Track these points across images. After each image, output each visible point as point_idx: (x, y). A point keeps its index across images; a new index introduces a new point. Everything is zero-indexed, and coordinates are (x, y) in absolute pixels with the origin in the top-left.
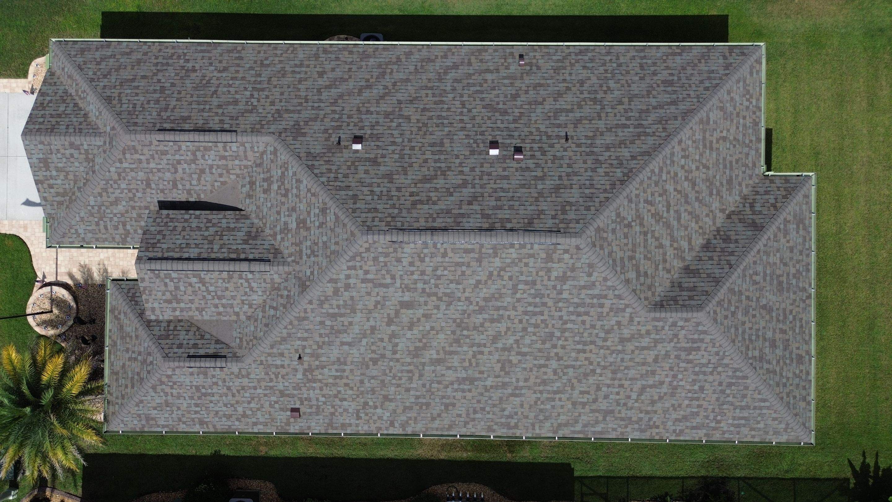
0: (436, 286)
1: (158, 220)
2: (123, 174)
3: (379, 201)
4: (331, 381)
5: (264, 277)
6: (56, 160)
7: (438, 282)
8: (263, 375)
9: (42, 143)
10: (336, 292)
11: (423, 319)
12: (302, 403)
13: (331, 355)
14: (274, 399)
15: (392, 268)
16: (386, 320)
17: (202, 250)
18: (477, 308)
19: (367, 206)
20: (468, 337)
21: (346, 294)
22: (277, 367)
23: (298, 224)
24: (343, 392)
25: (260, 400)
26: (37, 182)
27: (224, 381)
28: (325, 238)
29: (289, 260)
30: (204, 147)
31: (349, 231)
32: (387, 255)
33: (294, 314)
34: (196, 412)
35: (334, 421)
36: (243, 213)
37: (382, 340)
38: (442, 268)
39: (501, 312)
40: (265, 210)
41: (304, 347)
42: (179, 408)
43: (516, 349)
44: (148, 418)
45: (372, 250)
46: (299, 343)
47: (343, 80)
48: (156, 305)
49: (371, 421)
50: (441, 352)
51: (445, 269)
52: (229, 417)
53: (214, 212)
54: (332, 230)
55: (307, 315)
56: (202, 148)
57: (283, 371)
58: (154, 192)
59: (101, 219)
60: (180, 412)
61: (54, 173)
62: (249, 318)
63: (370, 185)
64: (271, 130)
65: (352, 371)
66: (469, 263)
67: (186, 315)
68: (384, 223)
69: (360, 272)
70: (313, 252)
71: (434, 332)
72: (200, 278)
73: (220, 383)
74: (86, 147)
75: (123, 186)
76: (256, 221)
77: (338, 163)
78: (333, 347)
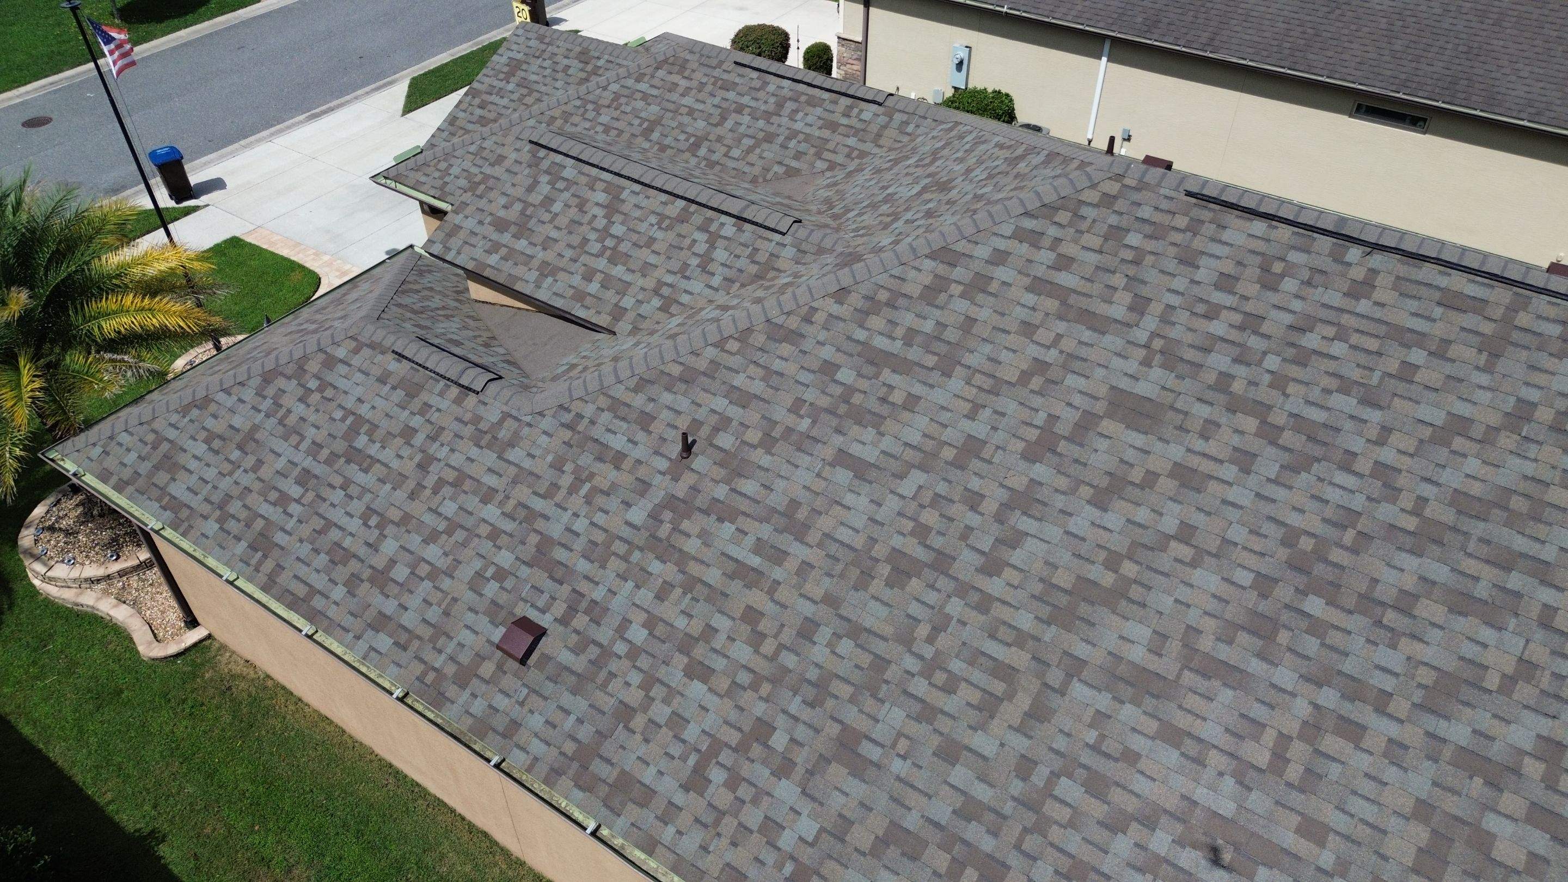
0: (1279, 382)
2: (623, 100)
4: (713, 576)
6: (534, 69)
7: (1294, 371)
8: (541, 463)
10: (937, 287)
11: (1167, 485)
12: (566, 618)
13: (780, 485)
14: (505, 559)
15: (1152, 276)
16: (1032, 434)
18: (1411, 523)
20: (1317, 627)
21: (962, 306)
22: (602, 453)
24: (719, 641)
25: (465, 544)
27: (434, 437)
32: (1157, 232)
33: (773, 311)
34: (281, 501)
35: (608, 748)
37: (974, 501)
38: (1330, 331)
39: (1515, 581)
41: (724, 423)
42: (257, 466)
43: (1539, 793)
45: (1120, 205)
46: (720, 403)
49: (728, 825)
50: (1174, 647)
51: (1341, 335)
55: (807, 329)
61: (511, 87)
66: (1447, 342)
69: (1045, 257)
71: (1185, 552)
73: (420, 437)
75: (604, 119)
78: (804, 460)
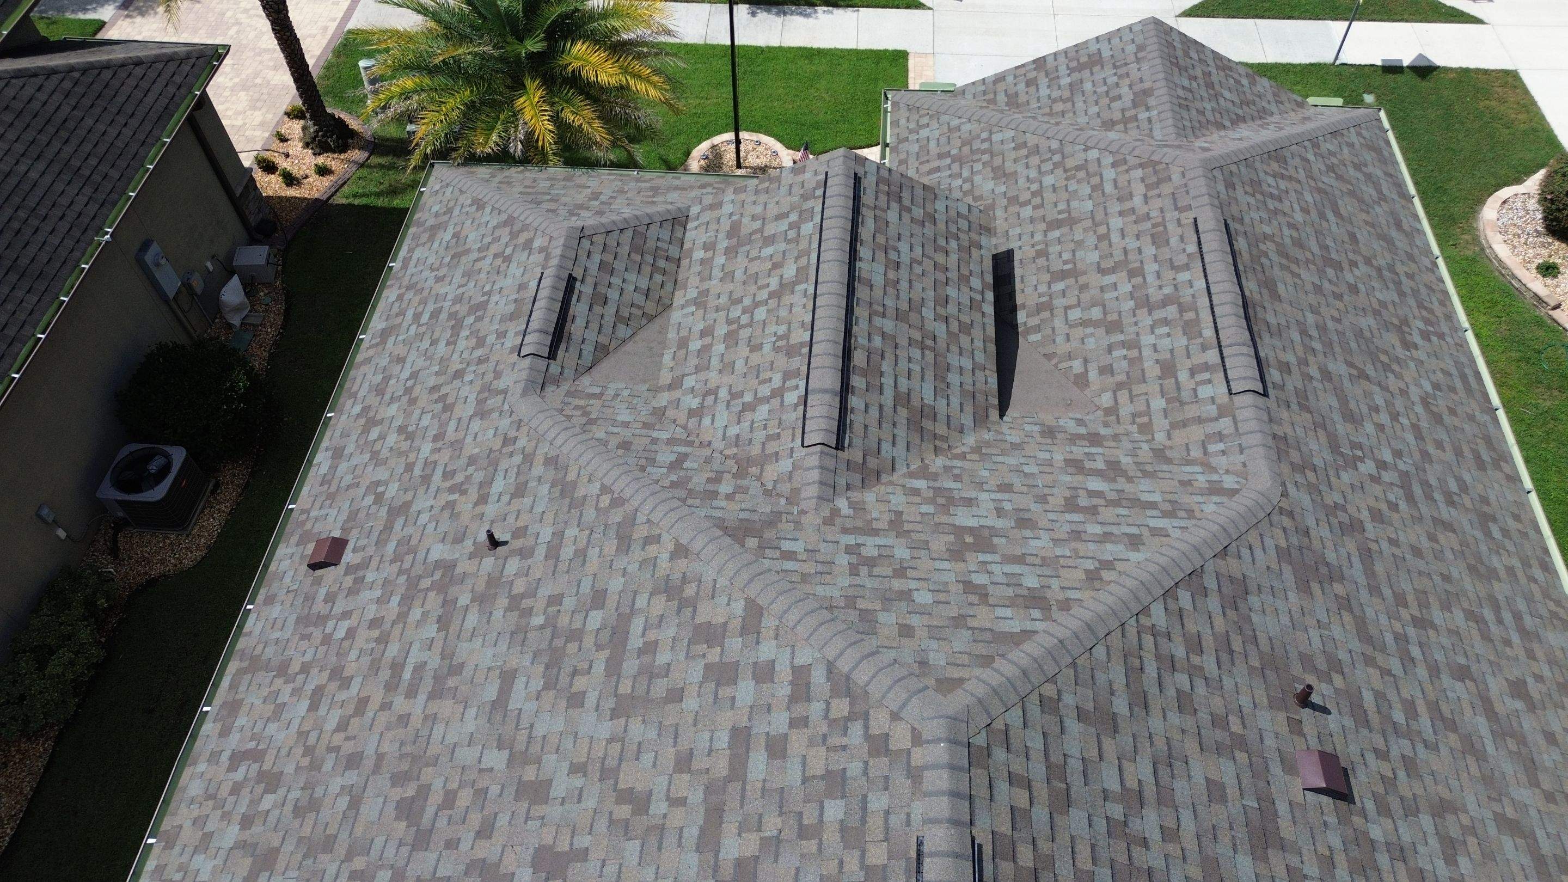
1: (964, 224)
2: (1081, 174)
3: (1101, 825)
4: (393, 650)
5: (786, 435)
6: (1099, 76)
8: (470, 449)
9: (1141, 48)
12: (349, 570)
13: (478, 642)
14: (392, 490)
15: (788, 862)
17: (878, 292)
19: (1075, 765)
21: (696, 673)
22: (486, 484)
23: (971, 530)
24: (343, 695)
25: (400, 454)
26: (1040, 63)
27: (480, 361)
28: (923, 597)
29: (842, 503)
30: (1197, 320)
31: (956, 673)
32: (852, 833)
33: (647, 507)
34: (417, 316)
35: (258, 677)
36: (994, 414)
40: (1011, 461)
41: (525, 553)
42: (439, 280)
44: (434, 229)
45: (880, 765)
46: (546, 534)
47: (1531, 767)
48: (727, 208)
49: (208, 808)
52: (380, 390)
53: (992, 348)
54: (959, 621)
55: (636, 549)
56: (1190, 315)
57: (465, 505)
58: (1038, 237)
59: (958, 159)
60: (431, 282)
61: (1065, 81)
62: (660, 413)
63: (1165, 798)
64: (1292, 490)
65: (404, 719)
67: (690, 274)
68: (1005, 827)
69: (779, 722)
70: (871, 562)
72: (795, 283)
73: (479, 353)
74: (1143, 115)
75: (1048, 180)
76: (970, 440)
77: (1228, 682)
78: (503, 646)
